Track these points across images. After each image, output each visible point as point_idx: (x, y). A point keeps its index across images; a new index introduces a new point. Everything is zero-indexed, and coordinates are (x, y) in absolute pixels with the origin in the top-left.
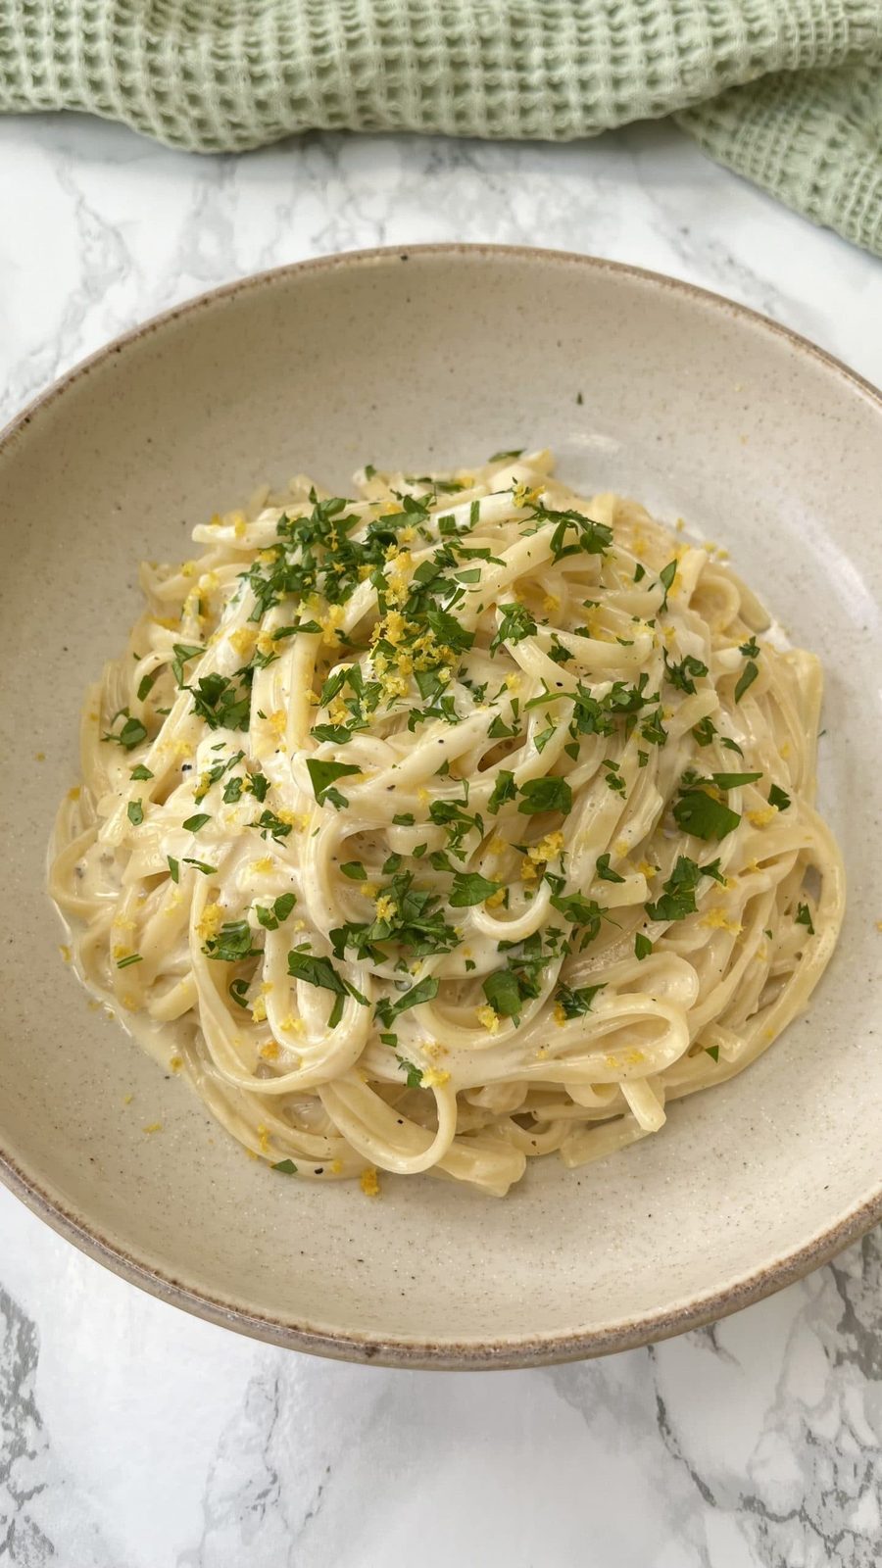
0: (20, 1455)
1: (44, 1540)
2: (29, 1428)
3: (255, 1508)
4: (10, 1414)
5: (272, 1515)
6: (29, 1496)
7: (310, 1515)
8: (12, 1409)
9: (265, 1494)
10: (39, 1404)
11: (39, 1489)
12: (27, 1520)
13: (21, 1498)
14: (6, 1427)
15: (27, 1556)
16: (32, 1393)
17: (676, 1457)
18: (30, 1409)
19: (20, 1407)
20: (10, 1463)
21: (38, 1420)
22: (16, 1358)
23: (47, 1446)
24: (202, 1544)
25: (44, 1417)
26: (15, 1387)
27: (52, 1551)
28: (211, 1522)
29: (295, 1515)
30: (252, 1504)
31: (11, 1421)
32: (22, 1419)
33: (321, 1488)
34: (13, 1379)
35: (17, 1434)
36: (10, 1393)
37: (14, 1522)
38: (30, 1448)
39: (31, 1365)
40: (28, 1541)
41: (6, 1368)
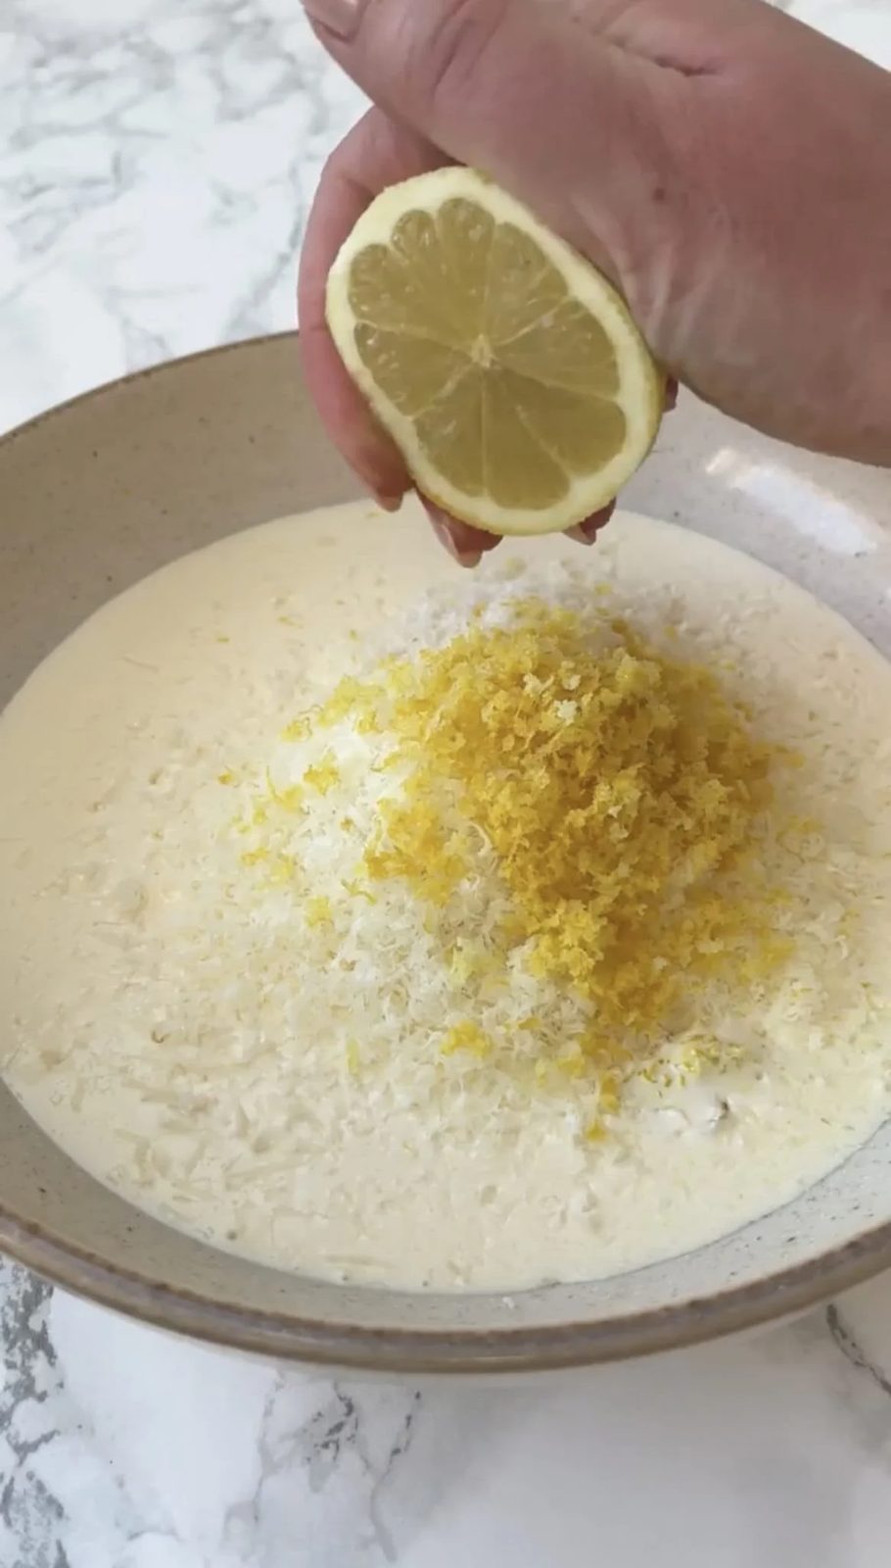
0: (25, 1397)
1: (52, 1501)
2: (39, 1365)
3: (326, 1445)
4: (16, 1351)
5: (348, 1455)
6: (33, 1447)
8: (19, 1344)
9: (337, 1428)
10: (55, 1338)
11: (48, 1437)
12: (30, 1476)
13: (23, 1450)
14: (10, 1365)
15: (27, 1522)
16: (45, 1326)
18: (42, 1342)
19: (29, 1343)
20: (13, 1407)
21: (51, 1355)
22: (27, 1286)
23: (61, 1385)
24: (259, 1493)
25: (59, 1351)
26: (24, 1319)
27: (60, 1513)
31: (18, 1358)
32: (27, 1355)
34: (21, 1310)
35: (23, 1373)
36: (17, 1326)
37: (12, 1480)
38: (39, 1388)
39: (45, 1293)
40: (30, 1504)
41: (13, 1296)
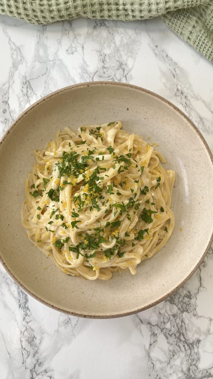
0: (27, 316)
1: (32, 329)
2: (28, 311)
3: (67, 324)
4: (25, 310)
5: (69, 325)
6: (29, 322)
7: (76, 325)
8: (25, 309)
9: (68, 321)
10: (29, 308)
11: (30, 321)
12: (29, 326)
13: (28, 323)
14: (24, 312)
15: (29, 332)
16: (28, 306)
17: (137, 316)
18: (28, 308)
19: (26, 308)
20: (25, 317)
21: (29, 310)
22: (25, 301)
23: (31, 314)
24: (58, 329)
25: (30, 310)
26: (25, 305)
27: (33, 331)
28: (59, 326)
29: (73, 325)
30: (66, 323)
31: (25, 311)
32: (26, 310)
33: (77, 321)
34: (24, 304)
35: (26, 312)
36: (24, 306)
37: (27, 326)
38: (28, 315)
39: (27, 301)
40: (29, 329)
41: (23, 302)
